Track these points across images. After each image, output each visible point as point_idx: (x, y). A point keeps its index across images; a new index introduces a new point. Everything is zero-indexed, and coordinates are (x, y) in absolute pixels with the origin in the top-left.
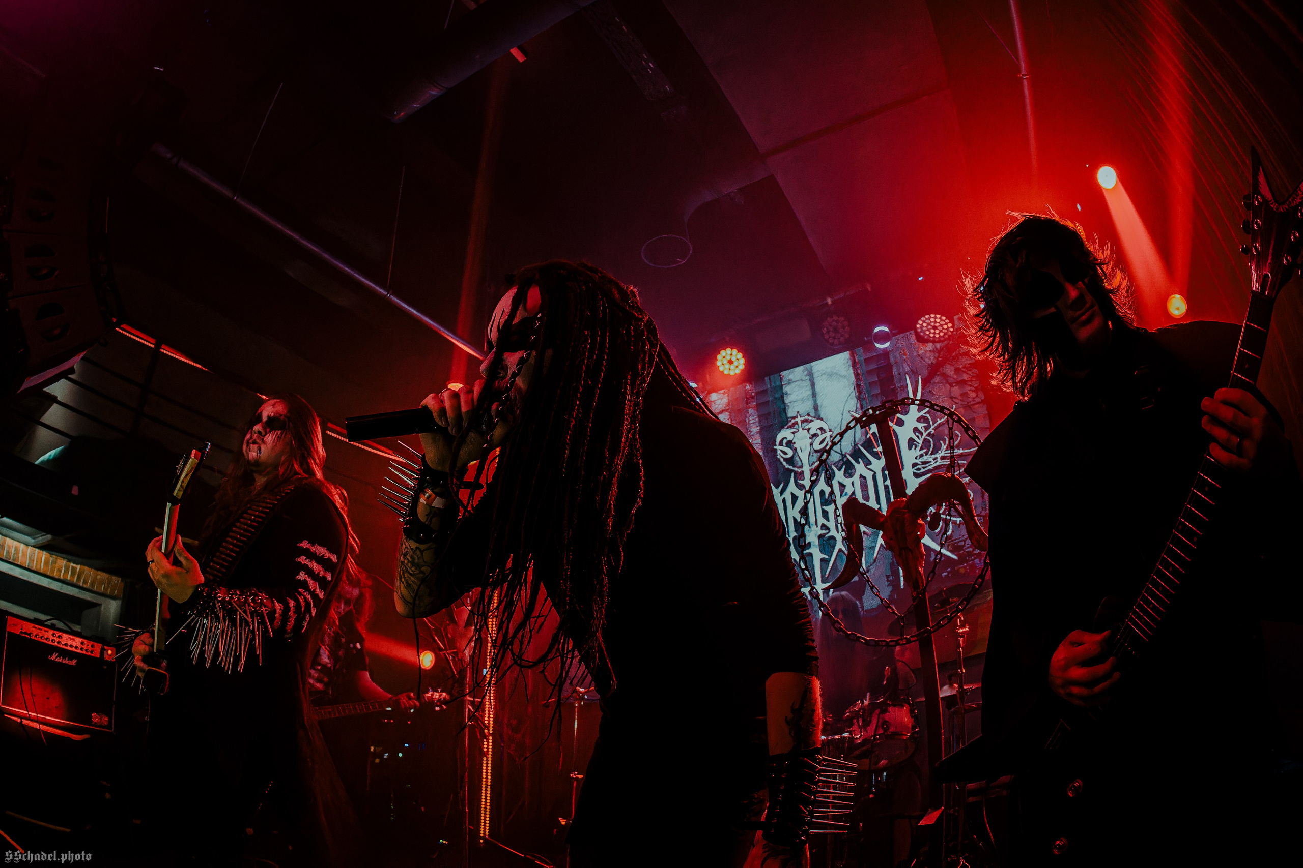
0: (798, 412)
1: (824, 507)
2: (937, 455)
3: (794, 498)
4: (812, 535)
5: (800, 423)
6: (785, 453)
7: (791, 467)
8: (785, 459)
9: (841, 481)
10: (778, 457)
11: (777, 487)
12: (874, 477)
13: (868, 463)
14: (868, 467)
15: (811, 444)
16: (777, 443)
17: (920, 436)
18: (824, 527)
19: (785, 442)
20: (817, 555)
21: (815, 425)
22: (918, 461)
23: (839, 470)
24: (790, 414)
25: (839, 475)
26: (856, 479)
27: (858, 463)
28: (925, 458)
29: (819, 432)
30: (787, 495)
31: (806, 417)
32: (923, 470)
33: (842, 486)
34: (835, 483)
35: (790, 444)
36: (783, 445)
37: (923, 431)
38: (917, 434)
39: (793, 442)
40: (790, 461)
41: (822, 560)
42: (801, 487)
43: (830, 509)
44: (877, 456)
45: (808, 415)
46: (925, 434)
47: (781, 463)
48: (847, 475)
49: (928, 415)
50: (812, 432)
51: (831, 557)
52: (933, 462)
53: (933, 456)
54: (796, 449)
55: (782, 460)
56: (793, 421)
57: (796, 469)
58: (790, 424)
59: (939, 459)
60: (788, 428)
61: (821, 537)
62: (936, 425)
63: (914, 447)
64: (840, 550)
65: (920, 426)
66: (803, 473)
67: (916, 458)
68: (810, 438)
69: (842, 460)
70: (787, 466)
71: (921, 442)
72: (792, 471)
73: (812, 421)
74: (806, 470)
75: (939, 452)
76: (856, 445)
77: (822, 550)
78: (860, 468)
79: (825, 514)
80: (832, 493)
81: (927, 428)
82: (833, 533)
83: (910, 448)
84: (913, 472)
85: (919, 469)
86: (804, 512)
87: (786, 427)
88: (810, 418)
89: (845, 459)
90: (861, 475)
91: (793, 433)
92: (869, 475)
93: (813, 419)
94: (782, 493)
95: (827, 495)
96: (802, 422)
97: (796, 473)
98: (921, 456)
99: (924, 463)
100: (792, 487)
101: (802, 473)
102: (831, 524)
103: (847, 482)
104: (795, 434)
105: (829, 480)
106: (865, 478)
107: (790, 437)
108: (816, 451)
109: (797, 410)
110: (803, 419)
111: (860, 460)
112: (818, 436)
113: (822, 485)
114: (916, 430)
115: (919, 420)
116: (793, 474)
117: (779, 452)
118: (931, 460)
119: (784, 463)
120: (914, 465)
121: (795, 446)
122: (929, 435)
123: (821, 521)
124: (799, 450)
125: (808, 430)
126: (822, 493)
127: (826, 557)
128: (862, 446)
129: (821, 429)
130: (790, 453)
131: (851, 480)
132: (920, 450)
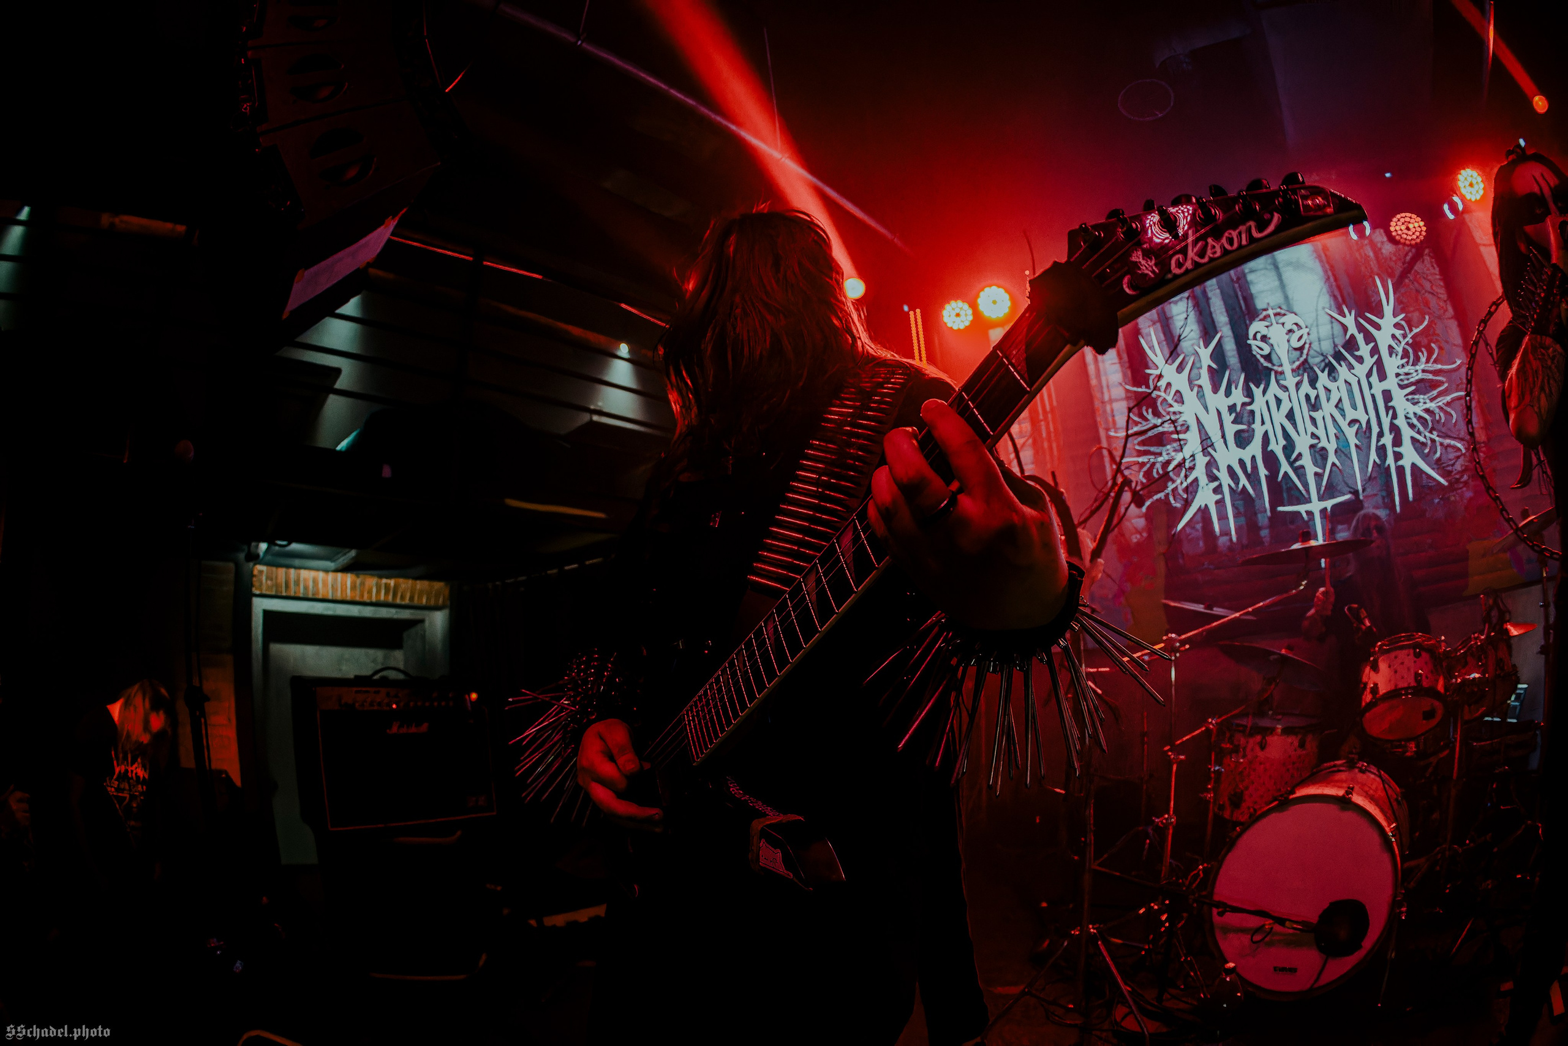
0: (1268, 304)
1: (1312, 414)
2: (1417, 367)
3: (1279, 401)
4: (1302, 444)
5: (1272, 316)
6: (1261, 349)
7: (1269, 365)
8: (1262, 356)
9: (1326, 386)
10: (1254, 353)
11: (1258, 387)
12: (1359, 382)
13: (1351, 367)
14: (1352, 371)
15: (1288, 341)
16: (1251, 336)
17: (1398, 344)
18: (1313, 435)
19: (1259, 336)
20: (1311, 470)
21: (1289, 320)
22: (1401, 371)
23: (1323, 371)
24: (1260, 304)
25: (1323, 378)
26: (1341, 383)
27: (1341, 366)
28: (1407, 369)
29: (1295, 328)
30: (1270, 396)
31: (1278, 310)
32: (1406, 382)
33: (1328, 390)
34: (1319, 385)
35: (1264, 338)
36: (1256, 340)
37: (1401, 338)
38: (1396, 341)
39: (1268, 336)
40: (1268, 357)
41: (1316, 474)
42: (1285, 389)
43: (1317, 415)
44: (1360, 360)
45: (1280, 308)
46: (1403, 343)
47: (1258, 360)
48: (1331, 378)
49: (1403, 323)
50: (1288, 326)
51: (1324, 469)
52: (1415, 374)
53: (1413, 367)
54: (1272, 345)
55: (1258, 357)
56: (1264, 313)
57: (1275, 368)
58: (1261, 316)
59: (1420, 371)
60: (1261, 320)
61: (1312, 447)
62: (1413, 333)
63: (1394, 355)
64: (1334, 464)
65: (1398, 333)
66: (1284, 373)
67: (1398, 367)
68: (1287, 334)
69: (1323, 360)
70: (1266, 364)
71: (1400, 350)
72: (1271, 370)
73: (1284, 315)
74: (1287, 368)
75: (1419, 364)
76: (1335, 346)
77: (1315, 464)
78: (1342, 370)
79: (1313, 421)
80: (1317, 397)
81: (1404, 336)
82: (1324, 443)
83: (1391, 356)
84: (1399, 385)
85: (1401, 380)
86: (1290, 416)
87: (1258, 319)
88: (1283, 312)
89: (1327, 361)
90: (1346, 381)
91: (1267, 327)
92: (1354, 381)
93: (1287, 313)
94: (1264, 392)
95: (1313, 400)
96: (1276, 315)
97: (1276, 372)
98: (1403, 366)
99: (1407, 374)
100: (1273, 387)
101: (1282, 373)
102: (1320, 432)
103: (1331, 385)
104: (1270, 328)
105: (1313, 382)
106: (1350, 384)
107: (1264, 331)
108: (1295, 349)
109: (1267, 301)
110: (1275, 311)
111: (1342, 363)
112: (1294, 332)
113: (1306, 387)
114: (1394, 336)
115: (1397, 326)
116: (1273, 374)
117: (1254, 348)
118: (1412, 371)
119: (1262, 360)
120: (1398, 375)
121: (1271, 341)
122: (1407, 344)
123: (1311, 428)
124: (1276, 347)
125: (1283, 324)
126: (1307, 397)
127: (1319, 470)
128: (1343, 347)
129: (1296, 324)
130: (1267, 350)
131: (1336, 384)
132: (1402, 358)
